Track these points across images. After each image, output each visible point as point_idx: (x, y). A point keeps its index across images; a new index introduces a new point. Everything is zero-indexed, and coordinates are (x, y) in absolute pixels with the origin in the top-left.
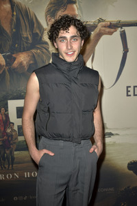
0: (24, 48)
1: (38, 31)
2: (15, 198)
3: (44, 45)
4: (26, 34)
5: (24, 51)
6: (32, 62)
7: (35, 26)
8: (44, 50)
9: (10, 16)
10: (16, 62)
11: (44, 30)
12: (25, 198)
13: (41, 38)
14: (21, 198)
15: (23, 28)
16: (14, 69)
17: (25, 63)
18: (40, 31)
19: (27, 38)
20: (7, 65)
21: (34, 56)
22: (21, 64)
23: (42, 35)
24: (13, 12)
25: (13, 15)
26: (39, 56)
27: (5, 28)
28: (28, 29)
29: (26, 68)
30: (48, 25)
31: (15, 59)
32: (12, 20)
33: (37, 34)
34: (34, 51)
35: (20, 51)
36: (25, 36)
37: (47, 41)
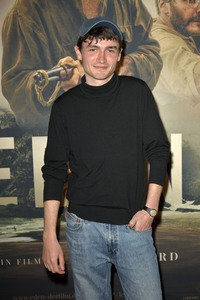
1: (142, 23)
3: (152, 47)
4: (123, 27)
6: (129, 74)
7: (138, 14)
8: (152, 55)
11: (152, 21)
13: (147, 34)
15: (119, 17)
18: (146, 22)
21: (134, 65)
23: (149, 28)
26: (142, 63)
28: (126, 19)
30: (159, 13)
32: (101, 4)
33: (141, 27)
34: (134, 55)
36: (122, 30)
37: (157, 39)
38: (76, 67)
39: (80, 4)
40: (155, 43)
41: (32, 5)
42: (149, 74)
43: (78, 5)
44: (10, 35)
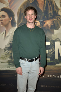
0: (49, 18)
1: (56, 10)
2: (42, 86)
3: (59, 17)
4: (50, 11)
5: (49, 19)
6: (52, 24)
7: (55, 7)
8: (59, 19)
9: (43, 3)
10: (45, 24)
11: (59, 9)
12: (46, 86)
13: (57, 13)
14: (44, 86)
15: (49, 9)
16: (44, 28)
17: (49, 25)
18: (57, 10)
19: (51, 13)
20: (41, 26)
21: (53, 22)
22: (47, 25)
23: (58, 11)
24: (45, 1)
25: (45, 3)
26: (56, 21)
27: (41, 9)
28: (51, 9)
29: (50, 27)
31: (45, 23)
32: (44, 5)
33: (56, 11)
34: (53, 19)
35: (47, 20)
36: (50, 12)
37: (60, 14)
38: (37, 23)
39: (39, 5)
40: (60, 16)
41: (25, 6)
42: (58, 25)
43: (38, 6)
44: (20, 14)
